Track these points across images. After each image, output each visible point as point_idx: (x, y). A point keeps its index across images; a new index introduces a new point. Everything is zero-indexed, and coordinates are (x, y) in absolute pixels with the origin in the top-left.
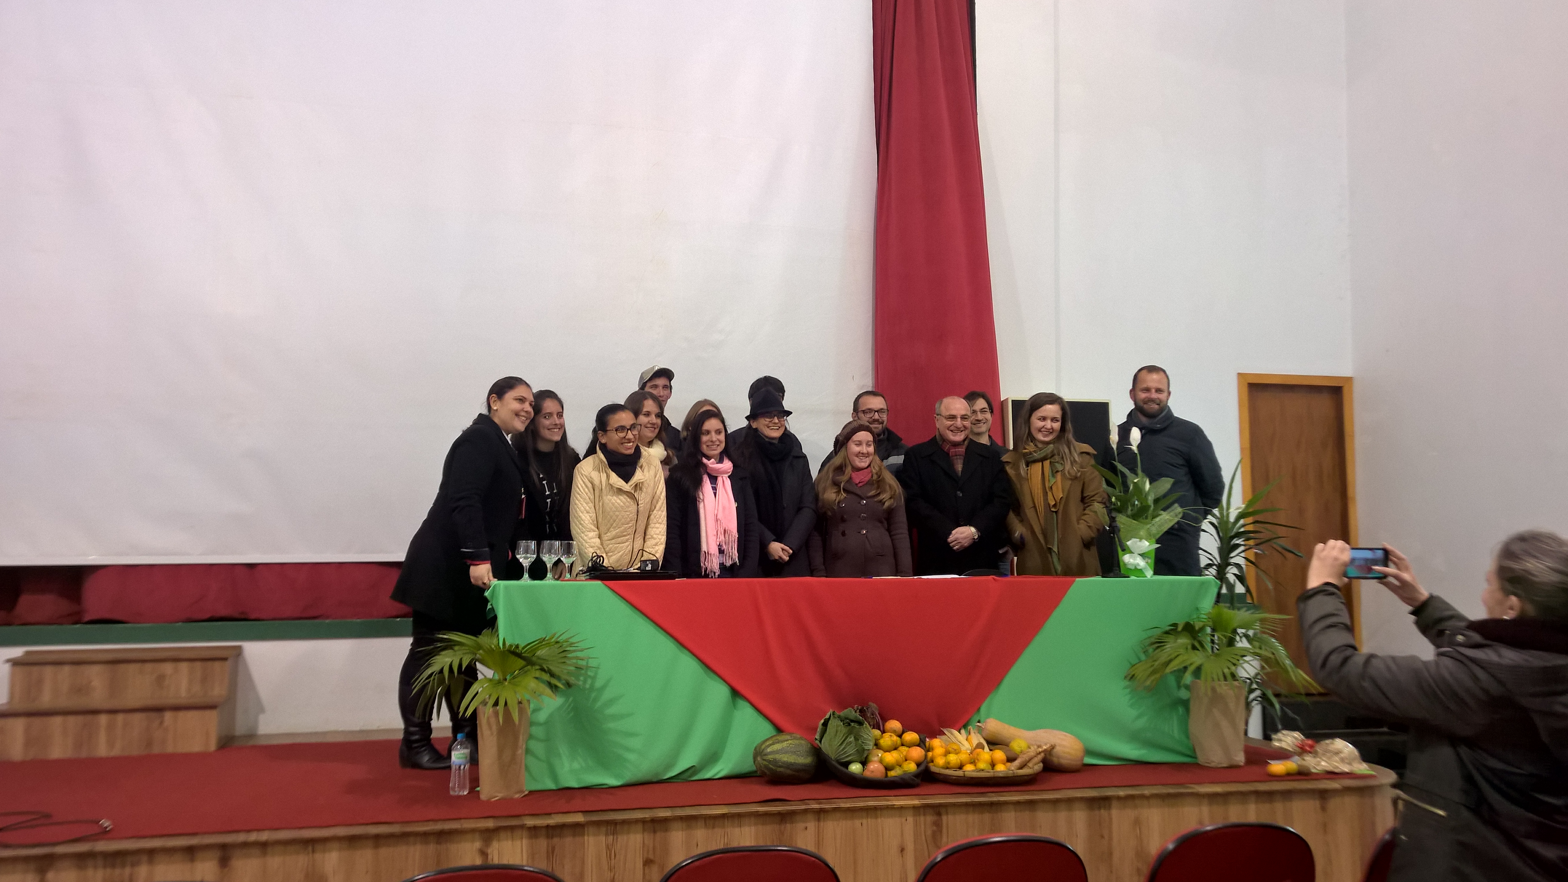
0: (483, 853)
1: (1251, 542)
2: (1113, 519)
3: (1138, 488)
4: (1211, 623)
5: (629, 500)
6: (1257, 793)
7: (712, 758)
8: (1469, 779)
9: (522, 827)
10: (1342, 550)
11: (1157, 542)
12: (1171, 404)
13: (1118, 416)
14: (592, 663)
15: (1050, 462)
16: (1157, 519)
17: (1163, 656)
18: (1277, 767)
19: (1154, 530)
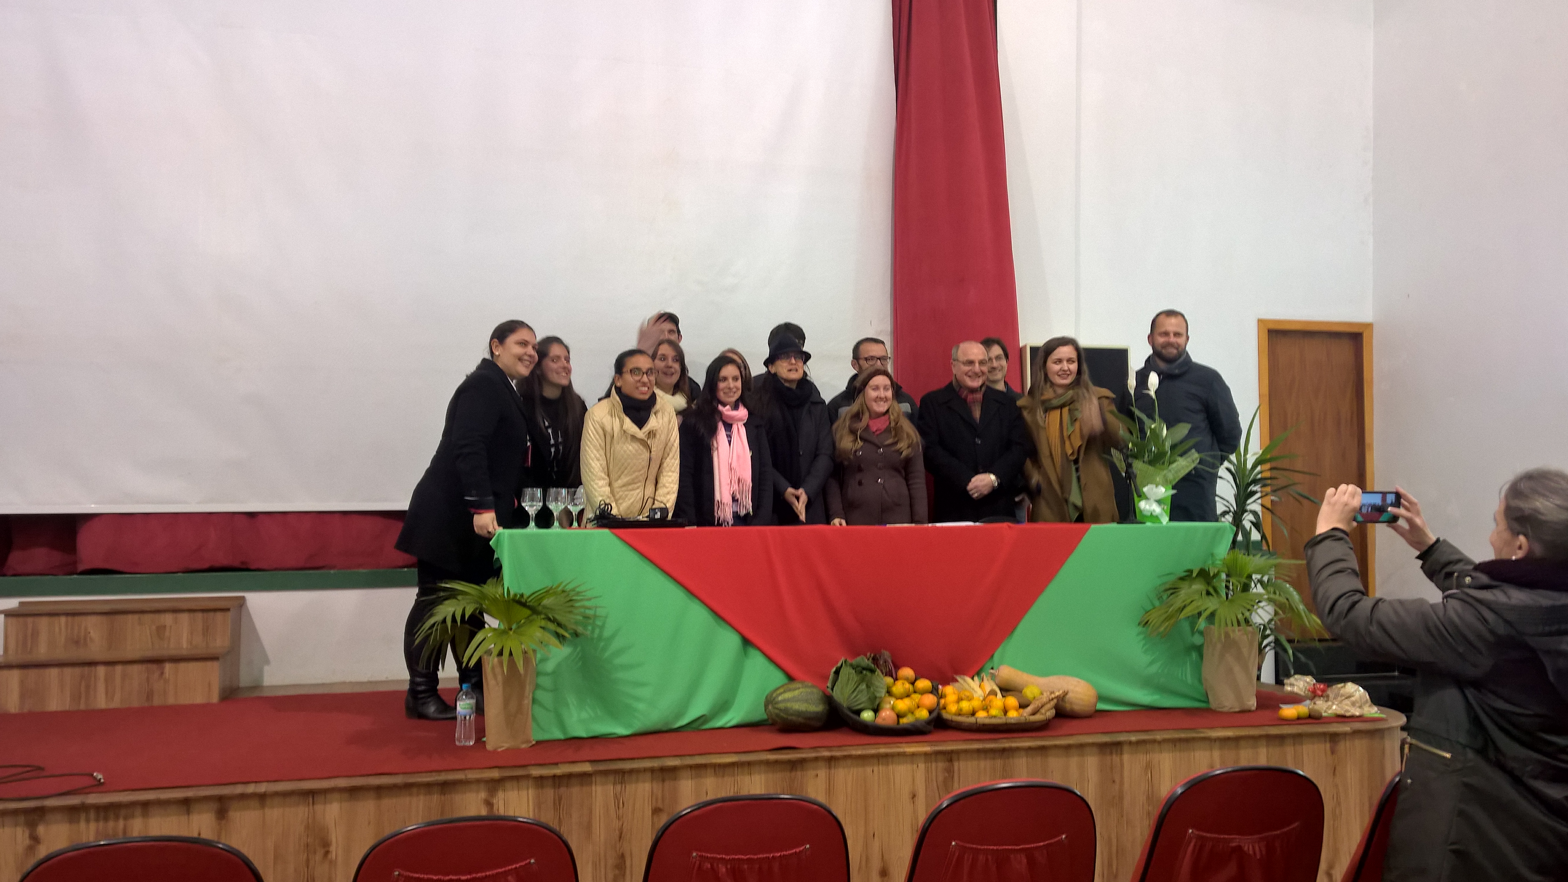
0: (489, 804)
1: (1268, 489)
2: (1129, 466)
3: (1156, 434)
4: (1226, 569)
5: (641, 447)
6: (1269, 738)
7: (723, 706)
8: (1476, 721)
9: (528, 777)
10: (1353, 495)
11: (1173, 488)
12: (1189, 348)
13: (1136, 362)
14: (599, 612)
15: (1069, 410)
16: (1174, 465)
17: (1178, 603)
18: (1289, 711)
19: (1170, 476)
